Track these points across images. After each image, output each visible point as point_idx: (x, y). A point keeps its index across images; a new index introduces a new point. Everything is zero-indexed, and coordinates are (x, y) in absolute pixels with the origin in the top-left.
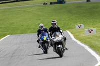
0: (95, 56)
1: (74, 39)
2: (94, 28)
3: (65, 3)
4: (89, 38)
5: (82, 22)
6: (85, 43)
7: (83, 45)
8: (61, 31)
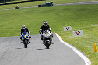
0: (83, 58)
1: (62, 41)
2: (81, 30)
3: (53, 5)
4: (77, 40)
5: (70, 24)
6: (73, 45)
7: (71, 47)
8: (50, 29)
